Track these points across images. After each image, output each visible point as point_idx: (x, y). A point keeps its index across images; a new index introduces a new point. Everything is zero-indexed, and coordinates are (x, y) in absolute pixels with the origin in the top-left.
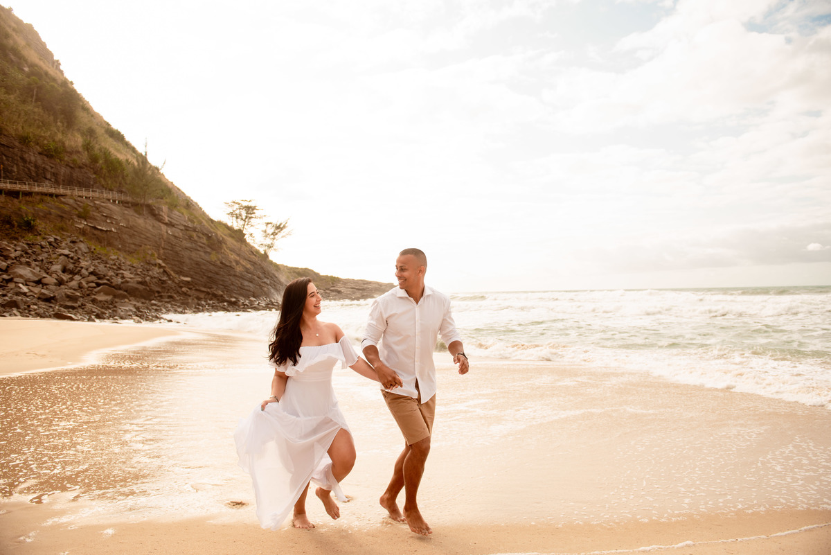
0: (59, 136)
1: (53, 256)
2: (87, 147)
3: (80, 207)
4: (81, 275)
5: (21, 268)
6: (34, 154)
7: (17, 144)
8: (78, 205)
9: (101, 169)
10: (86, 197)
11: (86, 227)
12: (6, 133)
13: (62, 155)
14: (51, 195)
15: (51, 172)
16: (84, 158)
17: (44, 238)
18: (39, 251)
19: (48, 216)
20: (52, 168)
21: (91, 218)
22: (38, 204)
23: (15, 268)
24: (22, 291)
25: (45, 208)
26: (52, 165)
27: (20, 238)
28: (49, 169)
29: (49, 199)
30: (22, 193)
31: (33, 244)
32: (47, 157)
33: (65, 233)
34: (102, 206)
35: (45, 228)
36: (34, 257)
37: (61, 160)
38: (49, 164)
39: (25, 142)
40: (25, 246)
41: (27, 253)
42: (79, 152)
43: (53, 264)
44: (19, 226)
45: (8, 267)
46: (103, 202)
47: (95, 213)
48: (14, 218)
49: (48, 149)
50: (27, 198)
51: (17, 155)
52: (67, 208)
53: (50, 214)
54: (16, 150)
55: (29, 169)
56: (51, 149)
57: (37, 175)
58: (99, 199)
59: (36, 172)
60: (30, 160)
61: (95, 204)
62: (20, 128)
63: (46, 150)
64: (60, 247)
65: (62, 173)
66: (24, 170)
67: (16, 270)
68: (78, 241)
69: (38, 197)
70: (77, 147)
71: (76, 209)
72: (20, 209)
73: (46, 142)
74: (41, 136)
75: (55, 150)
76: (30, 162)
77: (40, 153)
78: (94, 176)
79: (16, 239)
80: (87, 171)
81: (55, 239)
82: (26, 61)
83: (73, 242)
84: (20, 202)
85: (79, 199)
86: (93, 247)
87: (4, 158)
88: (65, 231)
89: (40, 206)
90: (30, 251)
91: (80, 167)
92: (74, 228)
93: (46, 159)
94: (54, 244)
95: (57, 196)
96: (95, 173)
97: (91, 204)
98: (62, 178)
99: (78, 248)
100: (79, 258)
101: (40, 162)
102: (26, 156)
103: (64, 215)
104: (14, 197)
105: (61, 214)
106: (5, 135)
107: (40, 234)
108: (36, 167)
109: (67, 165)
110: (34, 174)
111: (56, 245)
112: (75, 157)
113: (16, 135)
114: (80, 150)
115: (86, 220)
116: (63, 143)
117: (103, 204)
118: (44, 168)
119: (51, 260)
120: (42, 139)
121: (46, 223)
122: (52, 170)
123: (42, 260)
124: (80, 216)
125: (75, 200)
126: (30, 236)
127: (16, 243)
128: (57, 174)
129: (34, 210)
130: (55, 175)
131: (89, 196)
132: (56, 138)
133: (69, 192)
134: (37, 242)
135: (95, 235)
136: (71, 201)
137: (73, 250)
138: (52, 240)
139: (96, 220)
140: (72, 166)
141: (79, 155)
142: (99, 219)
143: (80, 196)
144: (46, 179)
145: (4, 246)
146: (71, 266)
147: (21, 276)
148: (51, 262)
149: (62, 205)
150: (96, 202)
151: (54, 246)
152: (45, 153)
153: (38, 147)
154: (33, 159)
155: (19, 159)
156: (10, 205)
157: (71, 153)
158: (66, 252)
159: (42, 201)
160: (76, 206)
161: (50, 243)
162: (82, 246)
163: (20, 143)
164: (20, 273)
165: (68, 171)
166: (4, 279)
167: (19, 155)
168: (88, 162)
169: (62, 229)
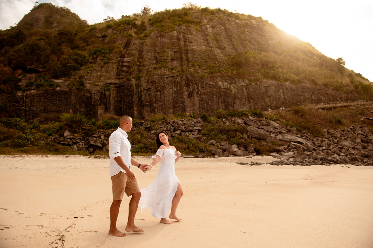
0: (339, 80)
1: (355, 135)
2: (352, 82)
3: (359, 110)
4: (371, 143)
5: (344, 142)
6: (331, 90)
7: (323, 88)
8: (358, 109)
9: (360, 91)
10: (360, 105)
11: (365, 119)
12: (318, 84)
13: (342, 88)
14: (345, 106)
15: (339, 97)
16: (352, 88)
17: (348, 127)
18: (347, 133)
19: (346, 116)
20: (339, 95)
21: (366, 114)
22: (340, 111)
23: (341, 142)
24: (352, 153)
25: (344, 113)
26: (339, 94)
27: (337, 128)
28: (338, 96)
29: (344, 108)
30: (333, 108)
31: (344, 130)
32: (336, 90)
33: (356, 123)
34: (370, 108)
35: (346, 122)
36: (347, 136)
37: (342, 91)
38: (338, 93)
39: (326, 86)
40: (341, 131)
41: (343, 135)
42: (349, 85)
43: (356, 139)
44: (335, 123)
45: (338, 142)
46: (370, 106)
47: (367, 112)
48: (332, 119)
49: (336, 87)
50: (335, 110)
51: (324, 93)
52: (353, 111)
53: (347, 115)
54: (323, 90)
55: (330, 97)
56: (338, 86)
57: (333, 100)
58: (367, 105)
59: (333, 98)
60: (330, 93)
61: (366, 107)
62: (323, 81)
63: (335, 88)
64: (356, 130)
65: (344, 96)
66: (328, 98)
67: (342, 143)
68: (363, 126)
69: (340, 109)
70: (348, 83)
71: (358, 111)
72: (333, 115)
73: (334, 84)
74: (332, 82)
75: (339, 87)
76: (330, 94)
77: (333, 90)
78: (358, 95)
79: (336, 129)
80: (354, 93)
81: (353, 127)
82: (314, 54)
83: (361, 127)
84: (333, 112)
85: (358, 106)
86: (371, 129)
87: (319, 95)
88: (356, 122)
89: (341, 112)
90: (344, 134)
91: (351, 92)
92: (359, 121)
93: (336, 91)
94: (353, 129)
95: (347, 107)
96: (358, 94)
97: (364, 108)
98: (344, 99)
99: (364, 130)
100: (367, 135)
101: (334, 93)
102: (328, 92)
103: (353, 115)
104: (330, 110)
105: (351, 115)
106: (318, 85)
107: (345, 125)
108: (333, 96)
109: (345, 92)
110: (332, 99)
111: (354, 130)
112: (348, 88)
113: (322, 84)
114: (349, 84)
115: (364, 116)
116: (342, 83)
117: (369, 107)
118: (336, 96)
119: (355, 137)
120: (332, 83)
121: (346, 120)
122: (339, 96)
123: (351, 137)
124: (361, 114)
125: (356, 107)
126: (341, 127)
127: (336, 130)
128: (341, 97)
129: (339, 114)
130: (340, 98)
131: (361, 104)
132: (338, 81)
133: (352, 104)
134: (345, 129)
135: (369, 122)
136: (355, 108)
137: (363, 131)
138: (352, 127)
139: (368, 115)
140: (347, 92)
141: (349, 87)
142: (369, 114)
143: (358, 105)
144: (337, 100)
145: (333, 132)
146: (365, 139)
147: (345, 146)
148: (355, 138)
149: (351, 111)
150: (366, 106)
151: (353, 130)
152: (335, 89)
153: (331, 87)
154: (331, 93)
155: (325, 94)
156: (329, 114)
157: (346, 86)
158: (360, 132)
159: (342, 110)
160: (357, 110)
161: (351, 129)
162: (366, 129)
163: (324, 87)
164: (344, 144)
165: (346, 95)
166: (339, 148)
167: (325, 92)
168: (354, 89)
169: (354, 121)
